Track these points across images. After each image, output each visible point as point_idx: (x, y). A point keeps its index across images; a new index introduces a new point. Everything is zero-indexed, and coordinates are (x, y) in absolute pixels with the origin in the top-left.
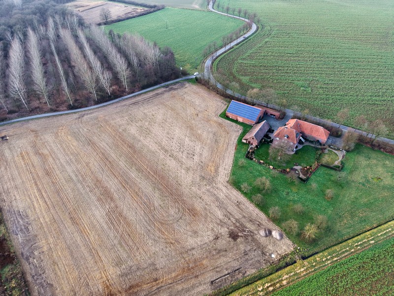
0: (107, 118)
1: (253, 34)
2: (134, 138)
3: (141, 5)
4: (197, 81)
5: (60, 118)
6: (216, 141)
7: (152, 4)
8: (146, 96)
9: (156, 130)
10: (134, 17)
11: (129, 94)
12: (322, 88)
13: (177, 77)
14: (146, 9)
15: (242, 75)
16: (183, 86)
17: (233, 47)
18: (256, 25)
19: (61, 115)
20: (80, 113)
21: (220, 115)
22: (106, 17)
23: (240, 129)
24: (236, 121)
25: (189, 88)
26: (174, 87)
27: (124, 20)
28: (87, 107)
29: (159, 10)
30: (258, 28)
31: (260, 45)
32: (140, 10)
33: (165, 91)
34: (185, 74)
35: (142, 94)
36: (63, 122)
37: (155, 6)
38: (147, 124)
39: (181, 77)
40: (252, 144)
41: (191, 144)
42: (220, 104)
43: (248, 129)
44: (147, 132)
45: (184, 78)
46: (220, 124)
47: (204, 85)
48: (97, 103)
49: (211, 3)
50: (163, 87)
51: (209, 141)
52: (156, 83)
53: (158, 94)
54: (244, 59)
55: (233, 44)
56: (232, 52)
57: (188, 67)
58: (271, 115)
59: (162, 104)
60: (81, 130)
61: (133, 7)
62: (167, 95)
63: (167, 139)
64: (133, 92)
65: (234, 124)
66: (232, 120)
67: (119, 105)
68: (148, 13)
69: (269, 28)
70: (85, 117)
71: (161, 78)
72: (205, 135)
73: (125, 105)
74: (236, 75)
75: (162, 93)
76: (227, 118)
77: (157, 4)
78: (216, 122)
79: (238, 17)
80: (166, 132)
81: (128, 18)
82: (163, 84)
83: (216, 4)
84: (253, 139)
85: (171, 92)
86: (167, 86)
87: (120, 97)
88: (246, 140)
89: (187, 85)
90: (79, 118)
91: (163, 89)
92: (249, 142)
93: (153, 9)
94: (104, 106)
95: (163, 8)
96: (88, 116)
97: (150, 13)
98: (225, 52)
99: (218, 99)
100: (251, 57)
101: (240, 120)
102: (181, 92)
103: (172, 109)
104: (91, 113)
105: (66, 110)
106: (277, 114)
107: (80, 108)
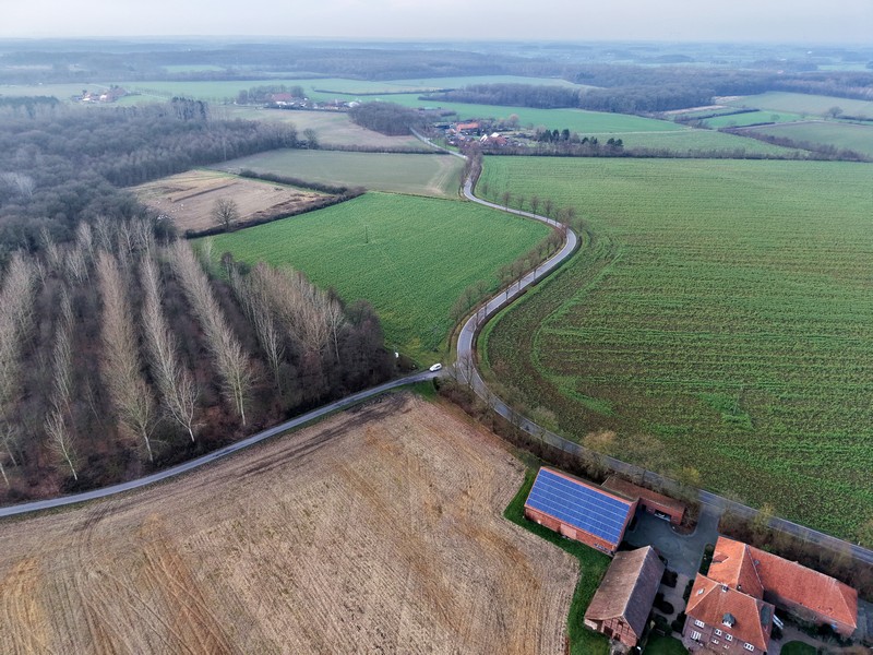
0: (169, 525)
1: (571, 256)
3: (313, 187)
4: (438, 390)
5: (27, 525)
7: (337, 184)
8: (294, 442)
10: (293, 215)
11: (249, 433)
13: (385, 379)
14: (322, 195)
16: (399, 404)
17: (524, 292)
18: (576, 233)
19: (36, 514)
20: (94, 508)
21: (506, 512)
22: (227, 218)
23: (568, 570)
24: (555, 537)
25: (415, 413)
26: (378, 408)
27: (269, 221)
28: (119, 482)
29: (352, 197)
30: (580, 241)
31: (592, 286)
32: (308, 197)
33: (351, 424)
34: (406, 367)
35: (284, 433)
36: (35, 541)
37: (343, 190)
39: (396, 378)
40: (617, 638)
42: (503, 467)
43: (597, 569)
45: (403, 380)
46: (509, 548)
47: (455, 402)
48: (152, 467)
49: (468, 182)
50: (346, 409)
52: (326, 400)
53: (328, 435)
54: (555, 324)
55: (524, 284)
56: (524, 303)
57: (413, 348)
58: (658, 512)
59: (337, 468)
61: (294, 191)
62: (353, 437)
64: (261, 429)
65: (551, 547)
66: (544, 532)
67: (214, 473)
68: (326, 205)
70: (106, 521)
71: (344, 377)
73: (232, 475)
74: (541, 370)
75: (341, 432)
76: (529, 523)
77: (348, 184)
78: (496, 539)
79: (532, 215)
81: (278, 218)
82: (345, 401)
83: (480, 183)
84: (621, 623)
85: (365, 426)
86: (355, 407)
87: (222, 446)
89: (412, 402)
90: (86, 524)
91: (346, 417)
92: (609, 631)
93: (337, 196)
94: (171, 479)
95: (361, 193)
96: (117, 517)
97: (332, 204)
98: (507, 304)
99: (498, 451)
100: (572, 319)
101: (569, 532)
102: (393, 424)
103: (367, 490)
104: (125, 507)
105: (55, 495)
106: (676, 512)
107: (99, 486)
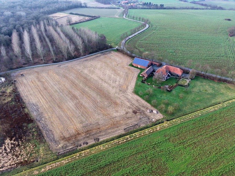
0: (72, 66)
1: (147, 29)
2: (87, 75)
3: (87, 16)
4: (118, 50)
5: (49, 66)
6: (127, 76)
7: (94, 15)
8: (91, 57)
9: (97, 71)
10: (84, 22)
11: (83, 56)
12: (181, 53)
13: (107, 49)
15: (141, 48)
16: (110, 52)
17: (136, 35)
18: (148, 25)
19: (50, 65)
20: (59, 65)
21: (129, 65)
22: (70, 22)
23: (139, 71)
24: (137, 68)
25: (113, 54)
26: (106, 53)
27: (79, 23)
28: (62, 62)
29: (97, 18)
30: (149, 26)
31: (150, 34)
32: (87, 18)
33: (101, 55)
34: (111, 47)
35: (90, 56)
36: (51, 68)
37: (95, 17)
38: (92, 69)
39: (109, 49)
40: (145, 77)
41: (115, 77)
42: (129, 60)
43: (143, 71)
44: (93, 72)
45: (111, 49)
46: (129, 69)
47: (121, 52)
48: (67, 60)
49: (125, 15)
50: (100, 53)
51: (123, 76)
52: (96, 51)
53: (97, 56)
54: (142, 40)
55: (136, 34)
56: (135, 37)
57: (113, 44)
58: (155, 64)
59: (100, 60)
60: (60, 71)
61: (83, 17)
62: (102, 57)
63: (103, 75)
64: (85, 56)
65: (136, 69)
66: (135, 67)
67: (78, 61)
68: (91, 20)
69: (155, 26)
70: (62, 66)
71: (99, 49)
72: (121, 73)
73: (81, 61)
74: (138, 47)
75: (100, 56)
76: (133, 66)
77: (96, 15)
78: (127, 68)
79: (139, 21)
80: (102, 72)
81: (81, 22)
82: (100, 52)
83: (127, 15)
84: (145, 74)
85: (104, 55)
86: (102, 53)
87: (79, 57)
88: (142, 75)
89: (112, 52)
90: (59, 66)
91: (100, 54)
92: (143, 76)
93: (94, 18)
94: (71, 61)
95: (99, 17)
96: (63, 66)
97: (92, 19)
98: (132, 37)
99: (128, 58)
100: (145, 39)
101: (139, 67)
102: (109, 55)
103: (105, 63)
104: (65, 64)
105: (52, 63)
106: (157, 64)
107: (59, 62)
